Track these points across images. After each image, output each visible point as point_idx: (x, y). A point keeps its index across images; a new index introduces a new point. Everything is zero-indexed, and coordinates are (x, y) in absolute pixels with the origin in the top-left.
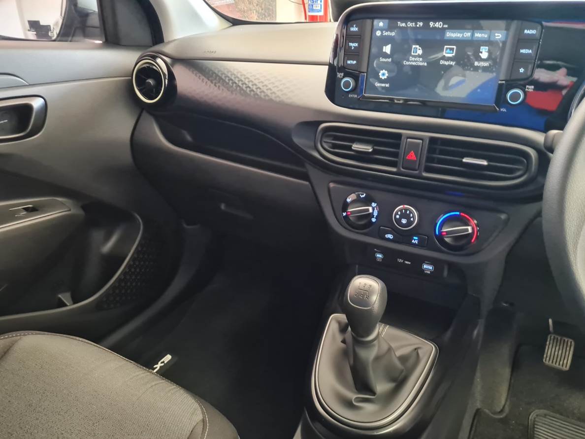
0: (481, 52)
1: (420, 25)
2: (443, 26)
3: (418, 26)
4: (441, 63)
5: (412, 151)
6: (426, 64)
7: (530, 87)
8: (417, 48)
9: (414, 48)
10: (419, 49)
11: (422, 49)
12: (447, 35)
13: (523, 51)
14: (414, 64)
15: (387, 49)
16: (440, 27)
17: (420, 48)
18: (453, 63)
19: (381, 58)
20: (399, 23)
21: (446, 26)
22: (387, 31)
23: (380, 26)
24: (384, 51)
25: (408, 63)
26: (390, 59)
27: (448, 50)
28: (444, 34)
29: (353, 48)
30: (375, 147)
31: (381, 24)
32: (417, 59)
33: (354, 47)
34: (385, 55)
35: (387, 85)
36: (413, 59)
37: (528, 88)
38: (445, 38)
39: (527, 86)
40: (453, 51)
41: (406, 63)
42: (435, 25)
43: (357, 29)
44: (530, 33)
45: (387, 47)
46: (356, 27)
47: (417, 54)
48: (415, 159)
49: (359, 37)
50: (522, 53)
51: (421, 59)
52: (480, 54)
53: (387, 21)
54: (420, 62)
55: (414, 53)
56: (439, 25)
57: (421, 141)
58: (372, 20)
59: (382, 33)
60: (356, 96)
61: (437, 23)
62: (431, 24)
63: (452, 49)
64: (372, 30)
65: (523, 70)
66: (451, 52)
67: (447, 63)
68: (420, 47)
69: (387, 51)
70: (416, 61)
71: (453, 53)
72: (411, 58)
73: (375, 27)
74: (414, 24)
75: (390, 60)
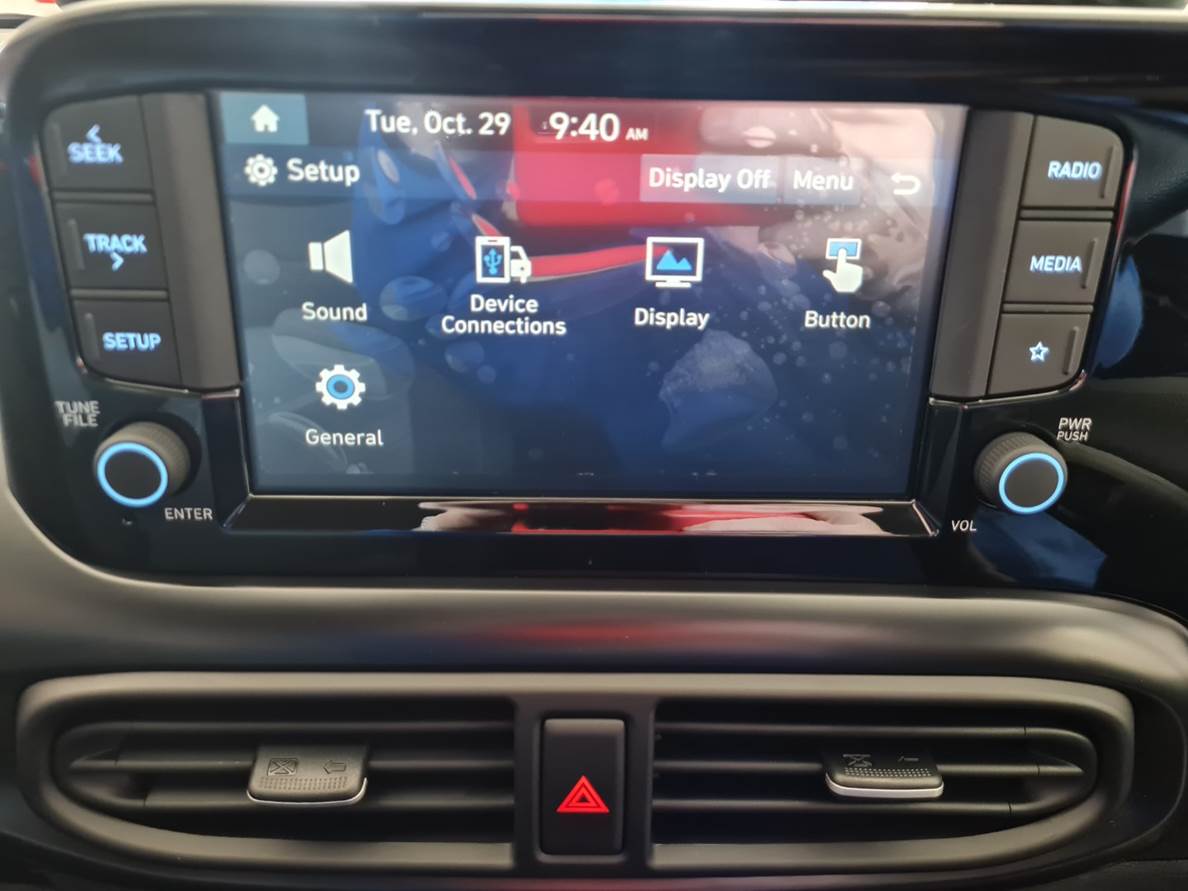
0: (832, 266)
1: (495, 128)
2: (624, 131)
3: (485, 131)
4: (638, 322)
5: (583, 780)
6: (560, 328)
7: (1074, 423)
8: (500, 250)
9: (486, 250)
10: (515, 256)
11: (529, 254)
12: (653, 184)
13: (1041, 264)
14: (498, 327)
15: (334, 256)
16: (606, 138)
17: (520, 249)
18: (698, 320)
19: (306, 306)
20: (373, 113)
21: (639, 134)
22: (309, 158)
23: (260, 128)
24: (316, 264)
25: (463, 327)
26: (364, 308)
27: (668, 254)
28: (635, 177)
29: (119, 262)
30: (382, 763)
31: (265, 119)
32: (512, 304)
33: (122, 254)
34: (328, 291)
35: (374, 440)
36: (490, 305)
37: (1066, 429)
38: (645, 198)
39: (1064, 422)
40: (692, 260)
41: (454, 326)
42: (582, 130)
43: (113, 153)
44: (1075, 176)
45: (330, 244)
46: (106, 138)
47: (506, 280)
48: (604, 809)
49: (147, 197)
50: (1037, 272)
51: (532, 306)
52: (827, 274)
53: (297, 101)
54: (533, 318)
55: (486, 273)
56: (599, 126)
57: (617, 725)
58: (200, 98)
59: (283, 172)
60: (208, 513)
61: (592, 118)
62: (560, 122)
63: (685, 253)
64: (220, 158)
65: (1045, 350)
66: (684, 265)
67: (669, 320)
68: (514, 243)
69: (332, 269)
70: (507, 316)
71: (693, 272)
72: (478, 303)
73: (231, 134)
74: (460, 119)
75: (362, 313)
